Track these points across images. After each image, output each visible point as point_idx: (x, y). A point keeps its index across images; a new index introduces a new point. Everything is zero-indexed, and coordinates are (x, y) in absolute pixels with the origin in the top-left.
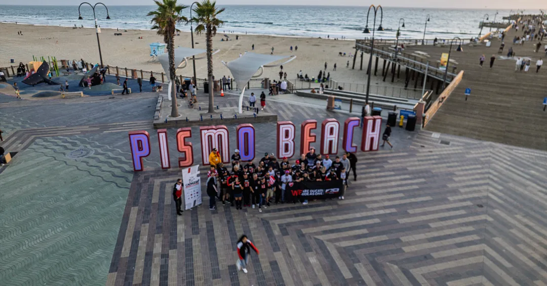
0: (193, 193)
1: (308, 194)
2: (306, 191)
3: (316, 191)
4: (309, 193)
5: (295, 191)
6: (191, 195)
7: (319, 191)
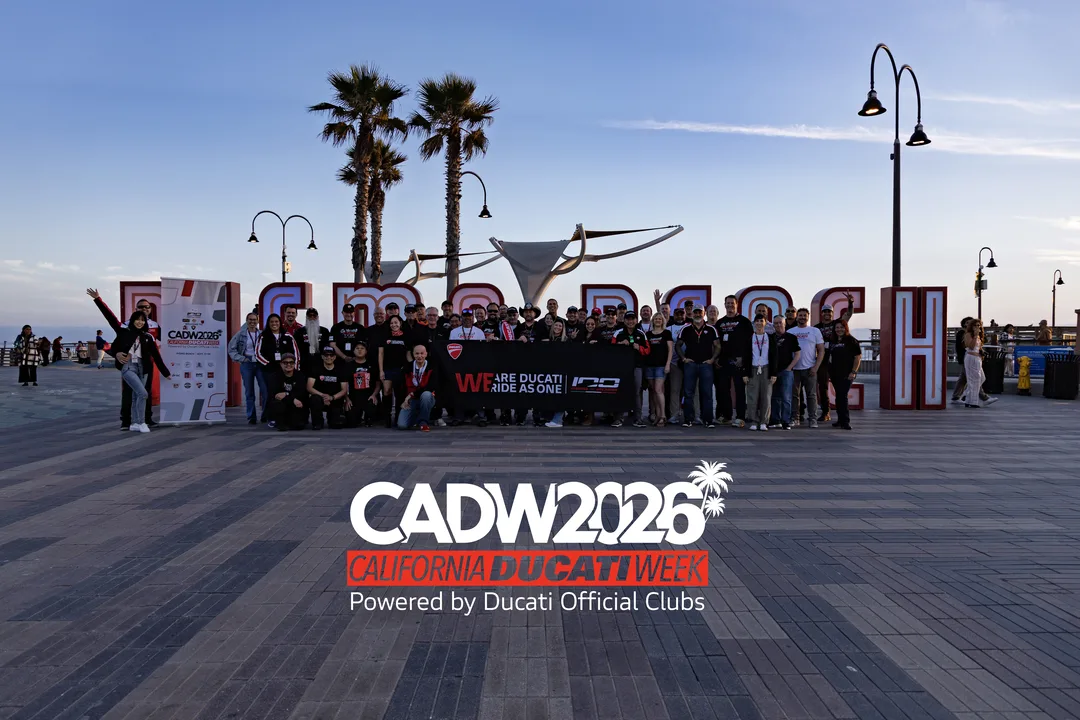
0: (193, 370)
1: (512, 389)
2: (504, 376)
3: (538, 377)
4: (519, 385)
5: (469, 377)
6: (187, 375)
7: (548, 378)
